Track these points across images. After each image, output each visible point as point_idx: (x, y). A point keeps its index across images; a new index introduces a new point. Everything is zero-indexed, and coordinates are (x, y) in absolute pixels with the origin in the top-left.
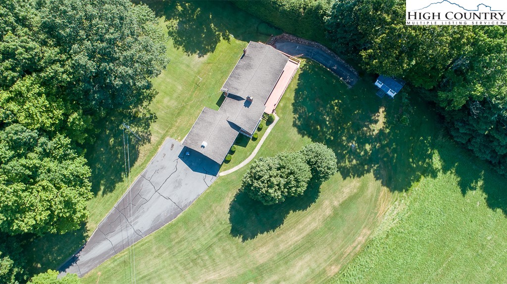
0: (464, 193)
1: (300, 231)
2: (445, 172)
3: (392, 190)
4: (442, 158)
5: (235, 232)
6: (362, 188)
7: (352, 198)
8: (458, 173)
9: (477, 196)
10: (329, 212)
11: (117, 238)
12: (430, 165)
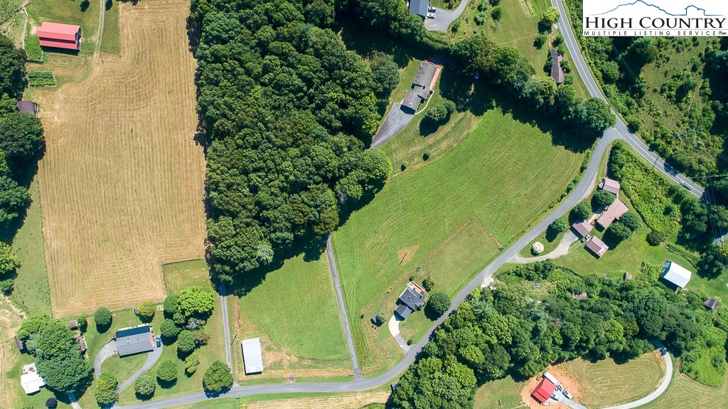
0: (504, 115)
1: (443, 132)
2: (497, 107)
3: (476, 116)
4: (496, 102)
5: (421, 134)
6: (465, 115)
7: (462, 119)
8: (502, 107)
9: (509, 116)
10: (453, 125)
11: (383, 138)
12: (491, 105)
